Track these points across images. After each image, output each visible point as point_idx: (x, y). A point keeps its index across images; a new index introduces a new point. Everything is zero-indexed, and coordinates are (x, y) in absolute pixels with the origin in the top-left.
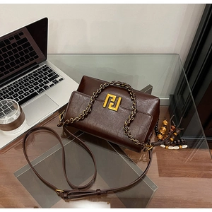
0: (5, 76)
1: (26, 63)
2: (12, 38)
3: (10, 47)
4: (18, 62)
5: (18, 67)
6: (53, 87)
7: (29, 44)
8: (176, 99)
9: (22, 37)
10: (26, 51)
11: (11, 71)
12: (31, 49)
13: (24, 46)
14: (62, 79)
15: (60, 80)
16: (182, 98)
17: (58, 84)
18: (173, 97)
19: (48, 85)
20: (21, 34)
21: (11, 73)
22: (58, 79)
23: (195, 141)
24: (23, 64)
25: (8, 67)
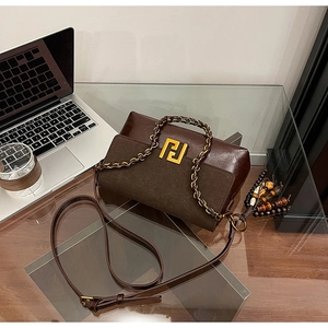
0: (7, 115)
1: (41, 96)
2: (20, 57)
3: (16, 71)
4: (27, 94)
5: (28, 102)
6: (79, 137)
7: (46, 67)
8: (278, 155)
9: (36, 56)
10: (42, 78)
11: (16, 107)
12: (50, 74)
13: (39, 70)
14: (94, 124)
15: (90, 126)
16: (287, 153)
17: (86, 132)
18: (272, 153)
19: (72, 132)
20: (36, 51)
21: (15, 111)
22: (87, 124)
23: (307, 221)
24: (35, 98)
25: (11, 101)
